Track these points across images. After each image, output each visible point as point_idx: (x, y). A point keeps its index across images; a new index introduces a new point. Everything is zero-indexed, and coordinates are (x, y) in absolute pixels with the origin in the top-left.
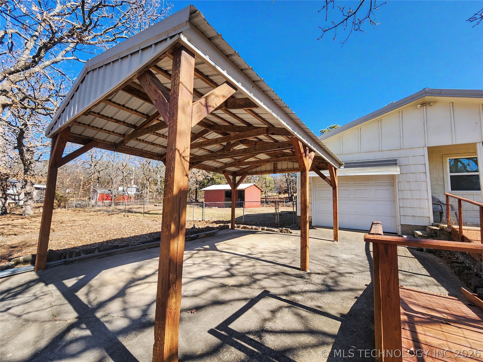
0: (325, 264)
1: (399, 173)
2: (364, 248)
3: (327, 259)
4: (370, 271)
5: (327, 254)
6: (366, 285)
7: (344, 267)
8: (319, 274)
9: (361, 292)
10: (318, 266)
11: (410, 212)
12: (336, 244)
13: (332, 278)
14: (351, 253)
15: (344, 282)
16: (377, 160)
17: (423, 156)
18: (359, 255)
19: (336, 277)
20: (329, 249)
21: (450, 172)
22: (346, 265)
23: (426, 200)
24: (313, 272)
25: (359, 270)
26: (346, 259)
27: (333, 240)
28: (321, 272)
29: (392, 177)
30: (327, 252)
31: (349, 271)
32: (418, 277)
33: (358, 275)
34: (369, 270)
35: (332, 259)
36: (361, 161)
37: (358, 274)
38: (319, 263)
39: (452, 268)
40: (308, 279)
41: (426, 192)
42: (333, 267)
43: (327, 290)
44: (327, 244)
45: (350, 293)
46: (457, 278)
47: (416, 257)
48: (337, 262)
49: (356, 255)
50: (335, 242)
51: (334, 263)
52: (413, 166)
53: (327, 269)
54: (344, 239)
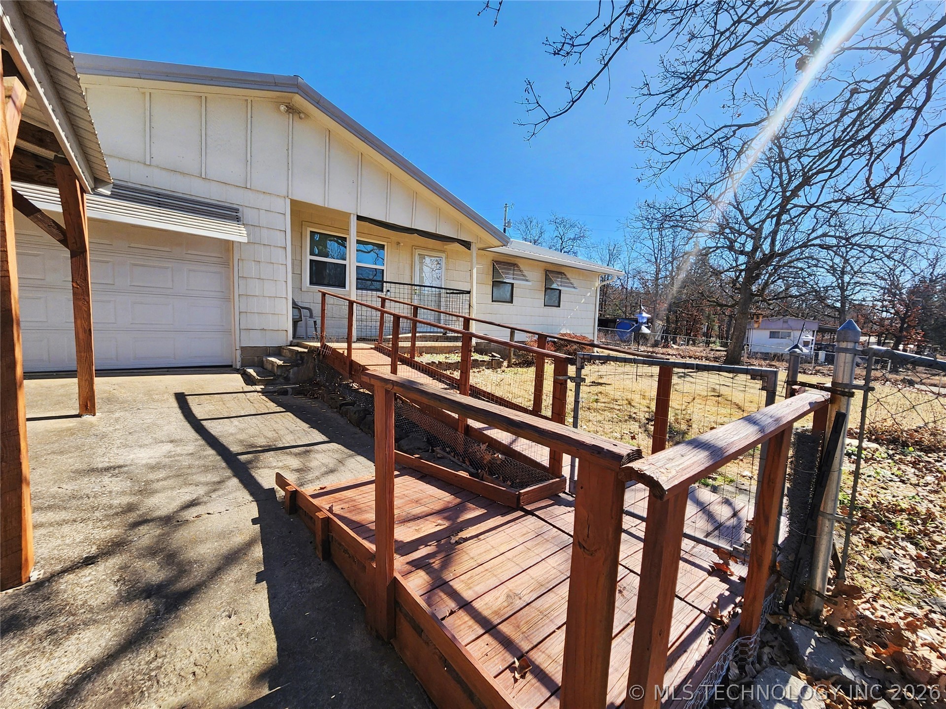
0: (94, 509)
1: (244, 240)
2: (180, 416)
3: (88, 485)
4: (234, 476)
5: (78, 466)
6: (254, 521)
7: (164, 489)
8: (89, 561)
9: (258, 552)
10: (66, 529)
11: (256, 322)
12: (92, 425)
13: (151, 552)
14: (155, 439)
15: (195, 542)
16: (194, 198)
17: (283, 216)
18: (181, 440)
19: (161, 538)
20: (77, 448)
21: (312, 253)
22: (165, 483)
23: (284, 300)
24: (58, 568)
25: (207, 484)
26: (152, 462)
27: (77, 412)
28: (94, 550)
29: (227, 246)
30: (72, 461)
31: (188, 498)
32: (318, 452)
33: (215, 500)
34: (229, 473)
35: (106, 479)
36: (153, 189)
37: (214, 496)
38: (63, 515)
39: (343, 415)
40: (50, 614)
41: (284, 283)
42: (130, 508)
43: (162, 610)
44: (60, 433)
45: (235, 573)
46: (357, 430)
47: (288, 408)
48: (129, 483)
49: (172, 442)
50: (87, 418)
51: (123, 493)
52: (266, 230)
53: (111, 526)
54: (109, 400)
